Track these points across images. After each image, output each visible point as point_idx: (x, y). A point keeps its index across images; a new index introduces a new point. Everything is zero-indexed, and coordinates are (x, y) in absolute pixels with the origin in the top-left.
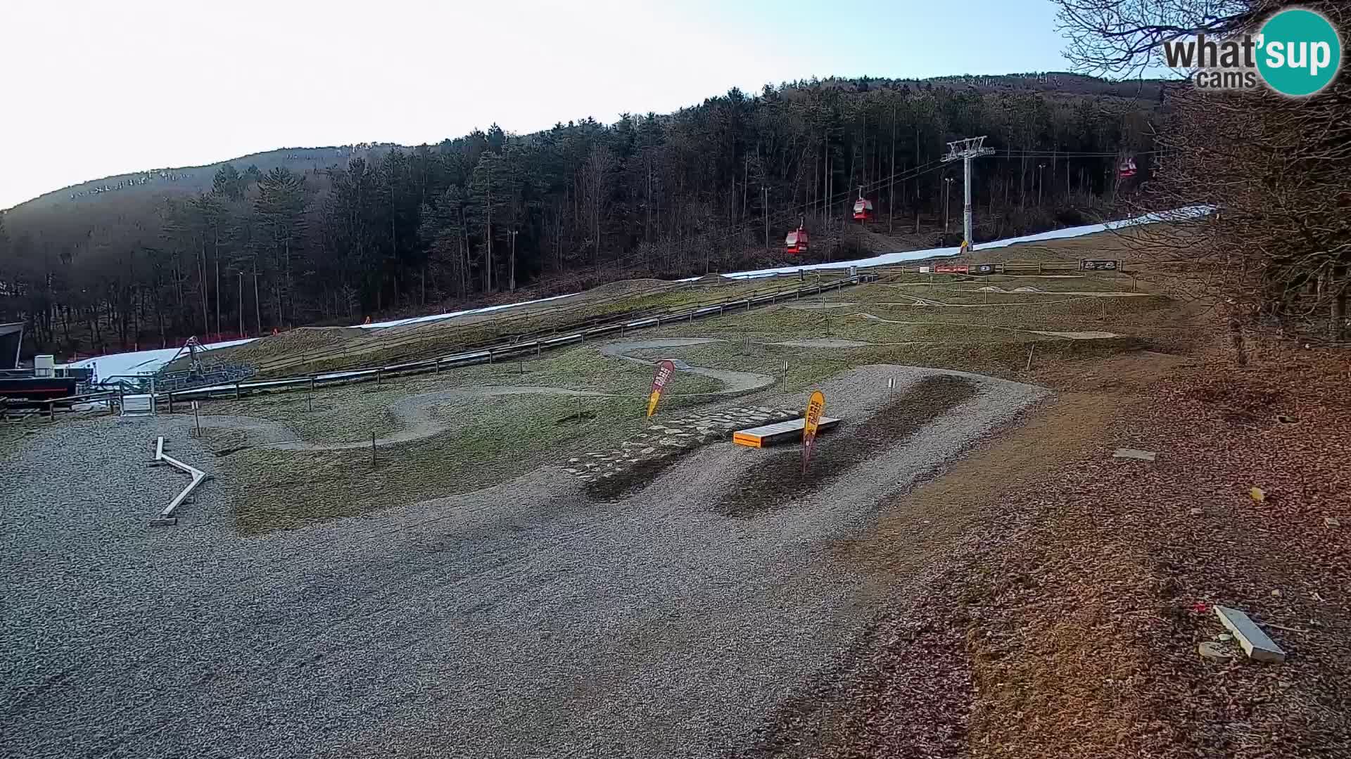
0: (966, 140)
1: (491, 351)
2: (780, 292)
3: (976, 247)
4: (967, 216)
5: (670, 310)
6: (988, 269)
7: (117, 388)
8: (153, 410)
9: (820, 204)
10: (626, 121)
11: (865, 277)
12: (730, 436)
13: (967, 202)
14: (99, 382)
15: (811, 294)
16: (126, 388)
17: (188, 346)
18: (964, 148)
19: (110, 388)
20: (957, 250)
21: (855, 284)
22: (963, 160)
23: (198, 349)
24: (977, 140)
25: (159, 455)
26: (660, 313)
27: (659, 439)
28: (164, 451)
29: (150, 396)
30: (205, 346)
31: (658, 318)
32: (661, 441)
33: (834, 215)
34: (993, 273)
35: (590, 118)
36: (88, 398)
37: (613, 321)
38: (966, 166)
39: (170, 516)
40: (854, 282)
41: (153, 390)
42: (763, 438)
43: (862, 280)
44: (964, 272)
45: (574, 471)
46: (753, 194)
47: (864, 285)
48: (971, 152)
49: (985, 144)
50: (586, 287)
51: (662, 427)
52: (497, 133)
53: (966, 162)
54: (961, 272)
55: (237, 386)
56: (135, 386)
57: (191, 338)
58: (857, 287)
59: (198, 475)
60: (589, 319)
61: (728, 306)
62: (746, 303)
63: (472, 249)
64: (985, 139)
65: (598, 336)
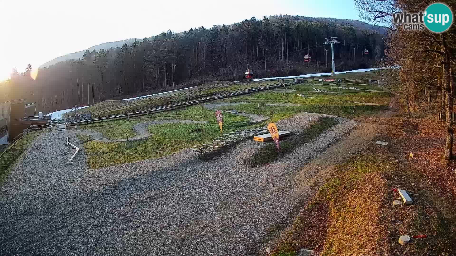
0: (332, 38)
1: (166, 107)
2: (270, 86)
3: (336, 73)
4: (333, 62)
5: (230, 92)
6: (340, 80)
7: (57, 121)
8: (66, 128)
9: (284, 56)
10: (215, 28)
11: (300, 81)
12: (252, 138)
13: (333, 58)
14: (53, 120)
15: (282, 87)
16: (59, 122)
17: (74, 108)
18: (331, 40)
19: (55, 122)
20: (330, 74)
21: (297, 84)
22: (331, 44)
23: (77, 109)
24: (335, 38)
25: (68, 143)
26: (227, 93)
27: (226, 139)
28: (69, 141)
29: (65, 124)
30: (79, 108)
31: (226, 95)
32: (227, 140)
33: (289, 60)
34: (342, 82)
35: (202, 27)
36: (50, 125)
37: (209, 96)
38: (332, 46)
39: (71, 161)
40: (297, 83)
41: (66, 122)
42: (264, 139)
43: (299, 82)
44: (333, 81)
45: (195, 150)
46: (260, 52)
47: (300, 84)
48: (333, 42)
49: (337, 40)
50: (199, 84)
51: (228, 134)
52: (170, 33)
53: (332, 45)
54: (332, 81)
55: (87, 120)
56: (61, 121)
57: (75, 105)
58: (297, 85)
59: (77, 149)
60: (201, 95)
61: (252, 91)
62: (258, 90)
63: (160, 72)
64: (337, 38)
65: (204, 101)
